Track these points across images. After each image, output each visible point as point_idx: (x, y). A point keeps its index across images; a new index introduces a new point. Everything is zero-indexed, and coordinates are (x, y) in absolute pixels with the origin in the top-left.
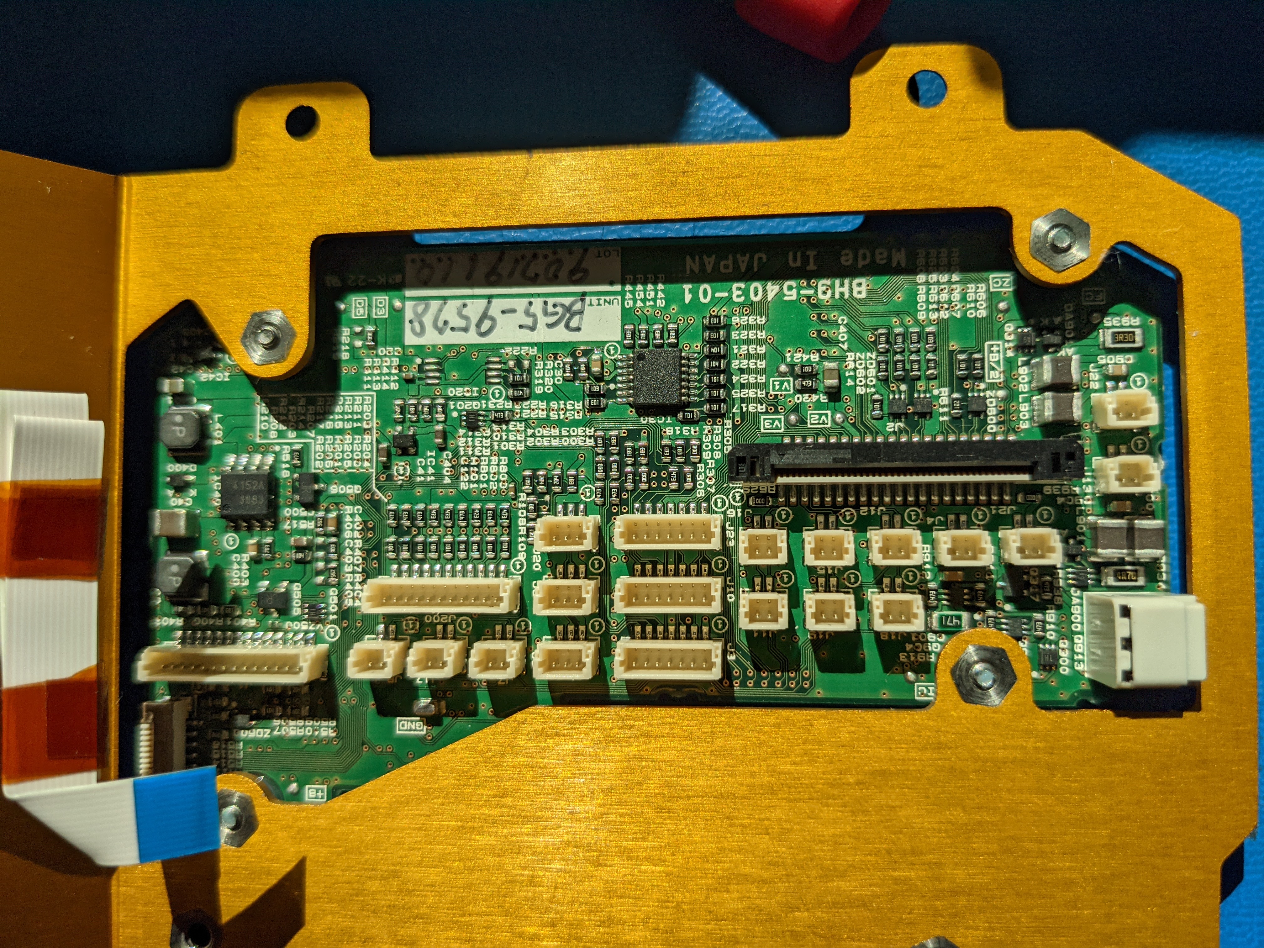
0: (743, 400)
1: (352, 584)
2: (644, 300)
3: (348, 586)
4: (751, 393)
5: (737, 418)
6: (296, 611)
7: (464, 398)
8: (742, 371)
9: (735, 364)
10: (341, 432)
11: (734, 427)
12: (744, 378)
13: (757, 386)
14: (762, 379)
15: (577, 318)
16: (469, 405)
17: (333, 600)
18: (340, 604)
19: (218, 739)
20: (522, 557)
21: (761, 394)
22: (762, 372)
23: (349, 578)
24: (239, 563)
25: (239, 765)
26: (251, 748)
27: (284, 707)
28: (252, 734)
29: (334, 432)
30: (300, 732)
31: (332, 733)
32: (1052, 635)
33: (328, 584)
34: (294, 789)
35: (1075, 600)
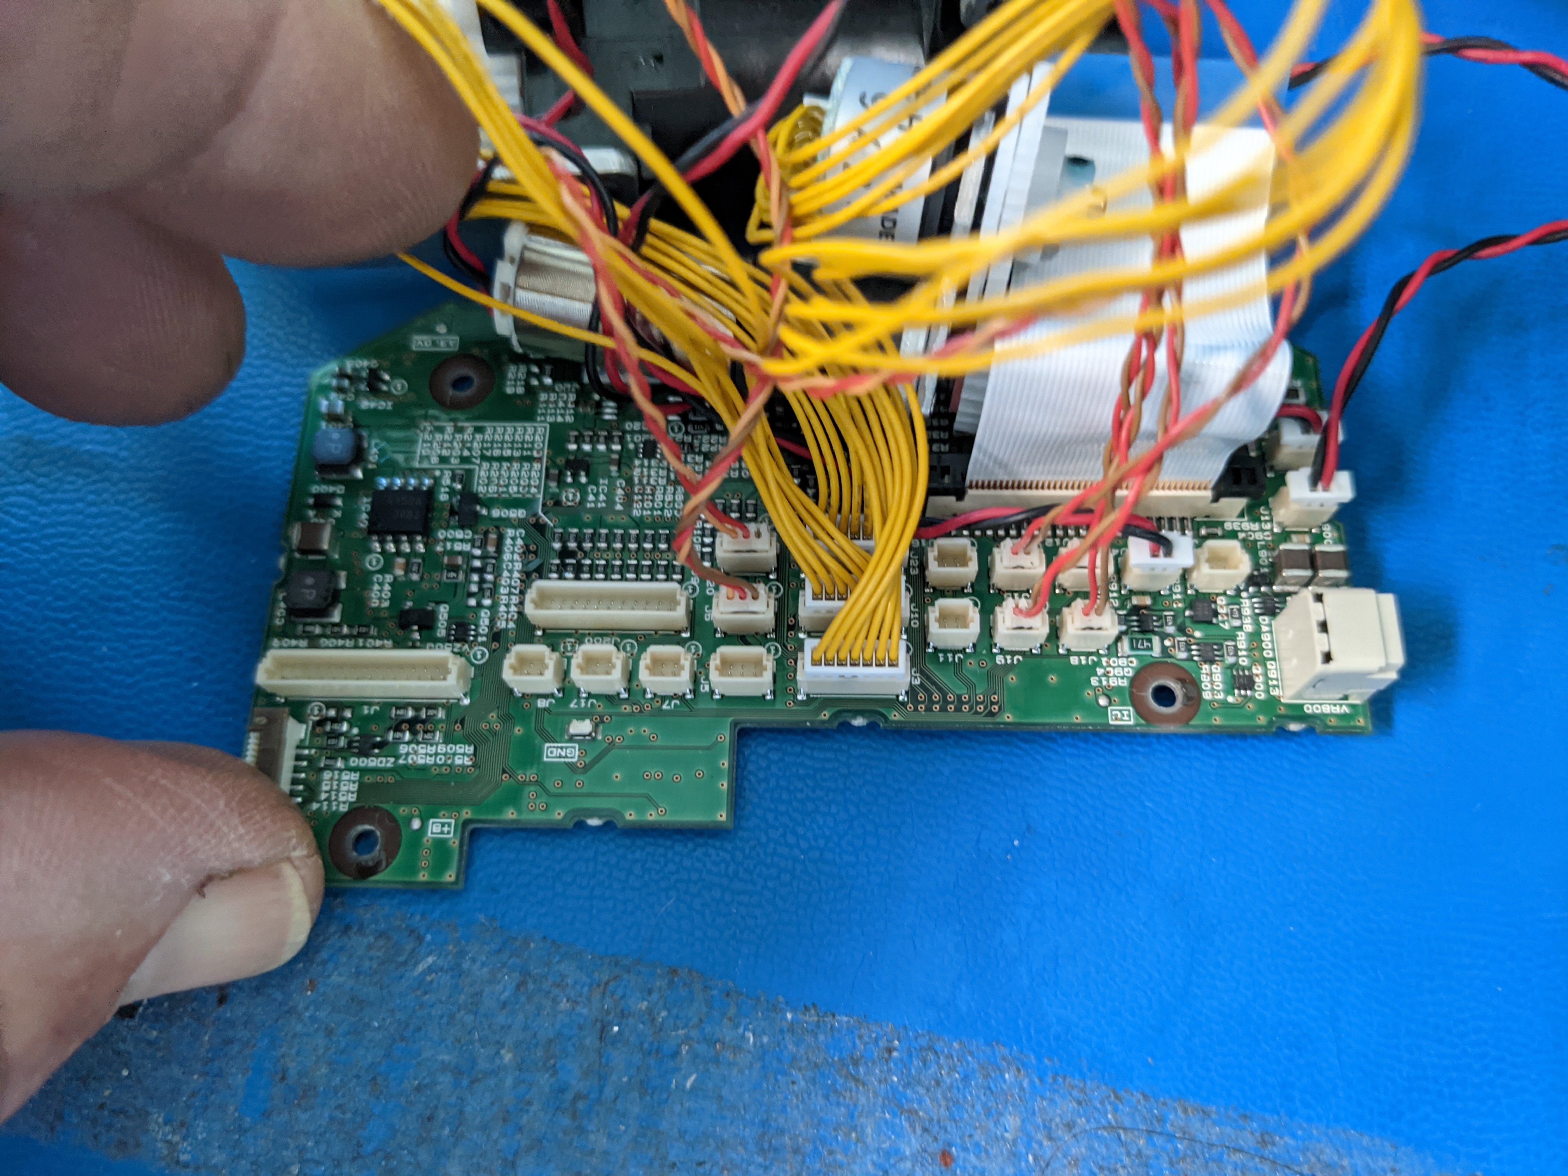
1: (507, 606)
3: (503, 608)
6: (441, 632)
7: (641, 432)
10: (510, 459)
17: (484, 622)
18: (491, 626)
19: (333, 768)
20: (695, 581)
23: (504, 599)
24: (381, 584)
25: (352, 798)
26: (369, 779)
27: (414, 733)
28: (372, 762)
29: (501, 459)
30: (430, 761)
31: (467, 762)
32: (1244, 662)
33: (479, 605)
34: (416, 824)
35: (1265, 629)
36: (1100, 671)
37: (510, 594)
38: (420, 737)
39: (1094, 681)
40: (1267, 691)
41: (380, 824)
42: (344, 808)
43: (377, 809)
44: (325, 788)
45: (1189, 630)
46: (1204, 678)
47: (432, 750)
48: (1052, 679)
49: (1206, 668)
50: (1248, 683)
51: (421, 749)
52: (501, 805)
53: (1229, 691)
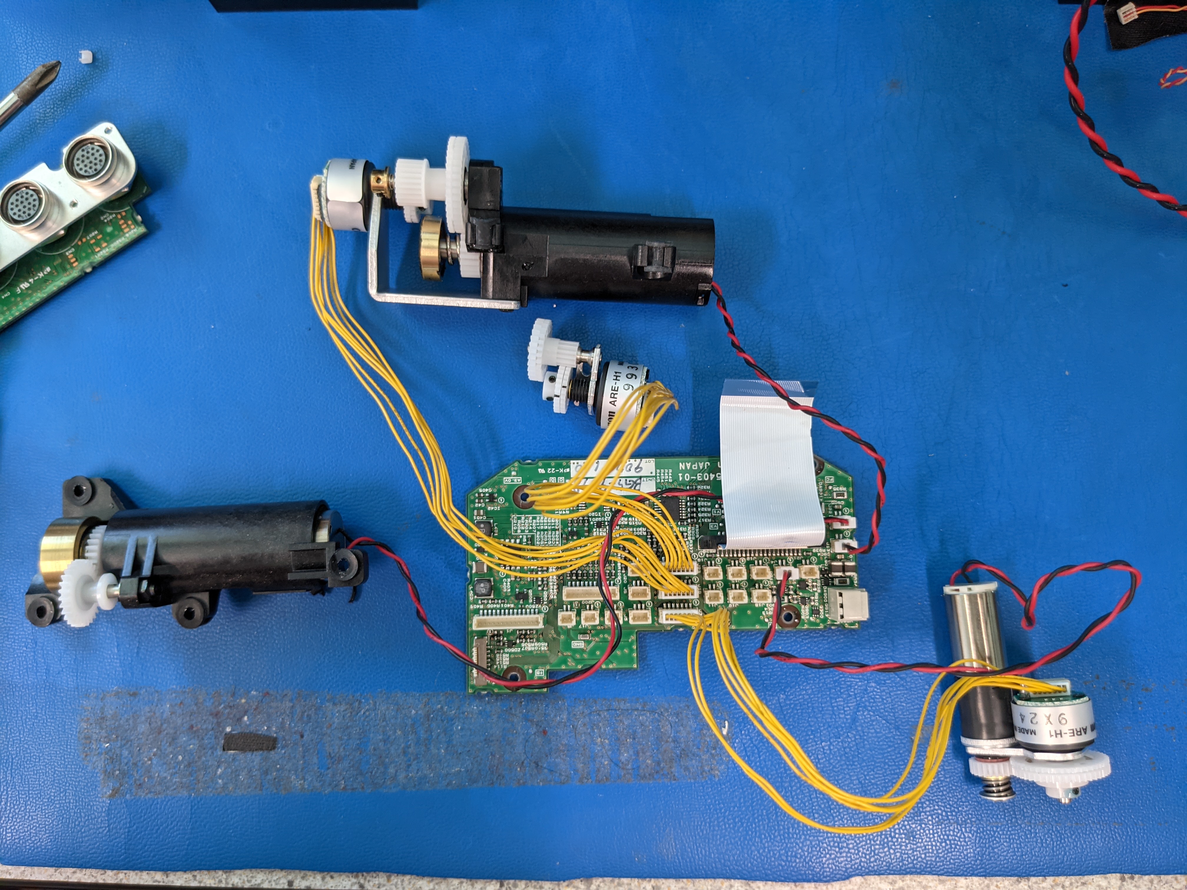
0: (702, 517)
1: (553, 589)
2: (664, 479)
3: (551, 591)
4: (706, 515)
5: (701, 524)
6: (531, 601)
7: (595, 517)
8: (702, 506)
9: (699, 504)
10: (547, 530)
11: (700, 527)
12: (703, 509)
13: (707, 512)
14: (709, 509)
15: (638, 486)
16: (597, 519)
17: (545, 596)
18: (548, 598)
19: (499, 653)
20: (619, 578)
21: (709, 515)
22: (709, 507)
23: (551, 587)
24: (506, 583)
25: (508, 663)
26: (512, 656)
27: (526, 639)
28: (513, 650)
29: (544, 530)
30: (533, 649)
31: (546, 649)
32: (817, 604)
33: (543, 590)
34: (530, 671)
35: (825, 591)
36: (766, 609)
37: (553, 585)
38: (528, 640)
39: (763, 613)
40: (824, 615)
41: (519, 672)
42: (505, 667)
43: (516, 667)
44: (498, 660)
45: (798, 592)
46: (802, 610)
47: (533, 645)
48: (749, 612)
49: (803, 606)
50: (818, 612)
51: (529, 645)
52: (560, 664)
53: (811, 616)
